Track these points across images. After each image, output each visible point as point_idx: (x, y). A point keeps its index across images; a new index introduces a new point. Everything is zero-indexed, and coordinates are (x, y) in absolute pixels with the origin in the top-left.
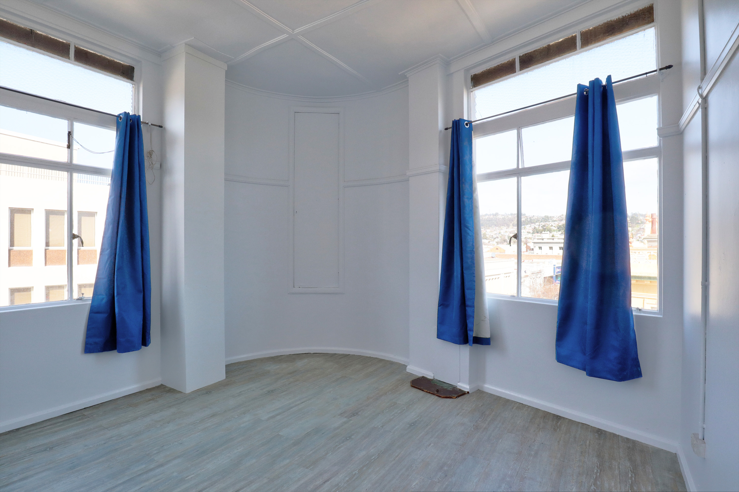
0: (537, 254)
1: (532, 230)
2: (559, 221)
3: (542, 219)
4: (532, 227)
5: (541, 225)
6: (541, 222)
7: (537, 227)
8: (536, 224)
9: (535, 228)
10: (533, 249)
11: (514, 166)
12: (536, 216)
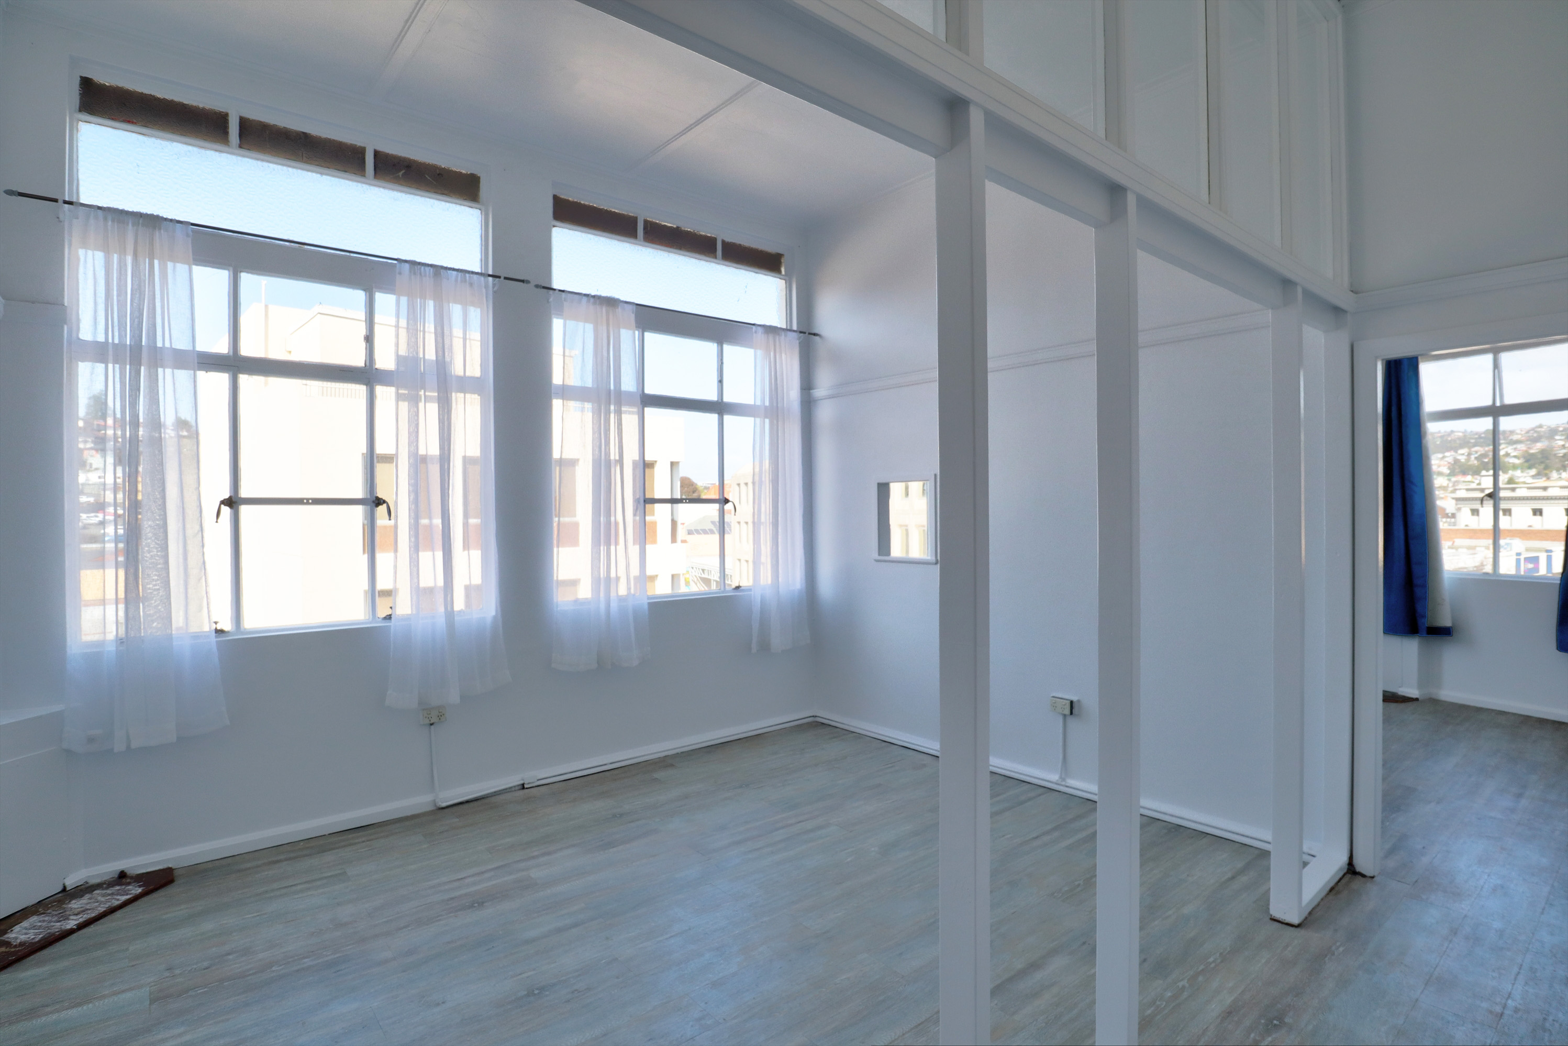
0: (1467, 526)
1: (1446, 467)
2: (1529, 442)
3: (1476, 438)
4: (1447, 459)
5: (1474, 453)
6: (1475, 445)
7: (1463, 459)
8: (1461, 451)
9: (1456, 461)
10: (1453, 516)
11: (1489, 402)
12: (1459, 432)
